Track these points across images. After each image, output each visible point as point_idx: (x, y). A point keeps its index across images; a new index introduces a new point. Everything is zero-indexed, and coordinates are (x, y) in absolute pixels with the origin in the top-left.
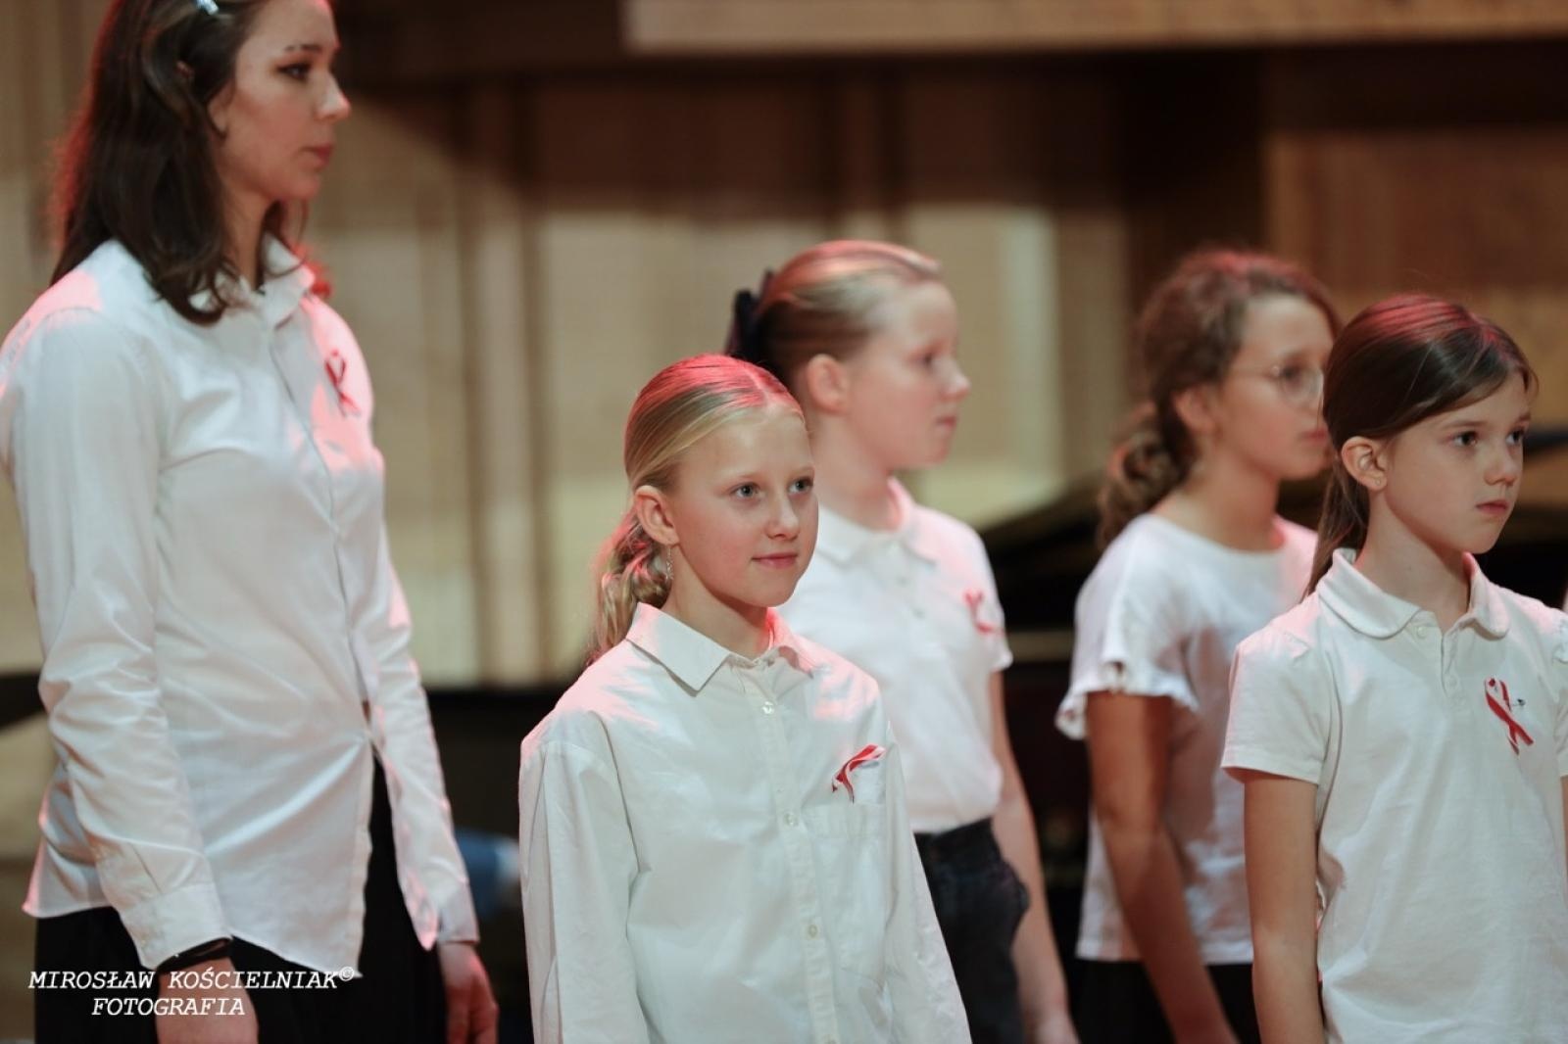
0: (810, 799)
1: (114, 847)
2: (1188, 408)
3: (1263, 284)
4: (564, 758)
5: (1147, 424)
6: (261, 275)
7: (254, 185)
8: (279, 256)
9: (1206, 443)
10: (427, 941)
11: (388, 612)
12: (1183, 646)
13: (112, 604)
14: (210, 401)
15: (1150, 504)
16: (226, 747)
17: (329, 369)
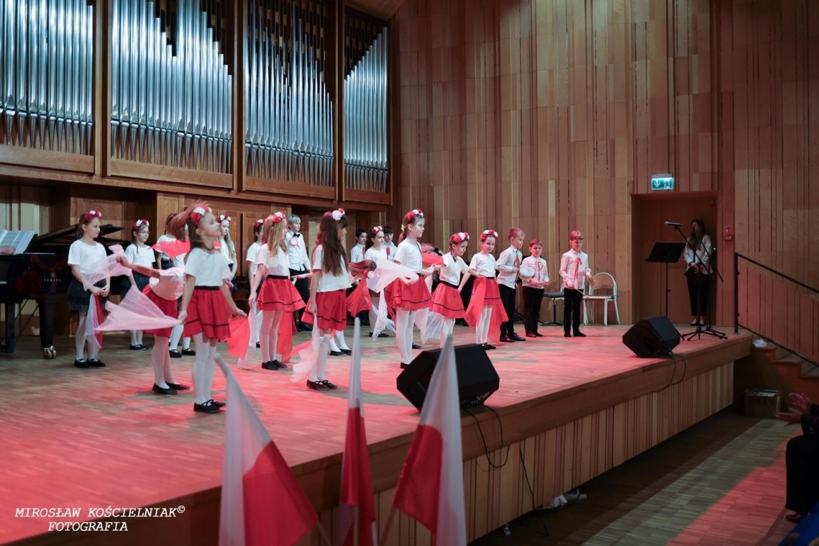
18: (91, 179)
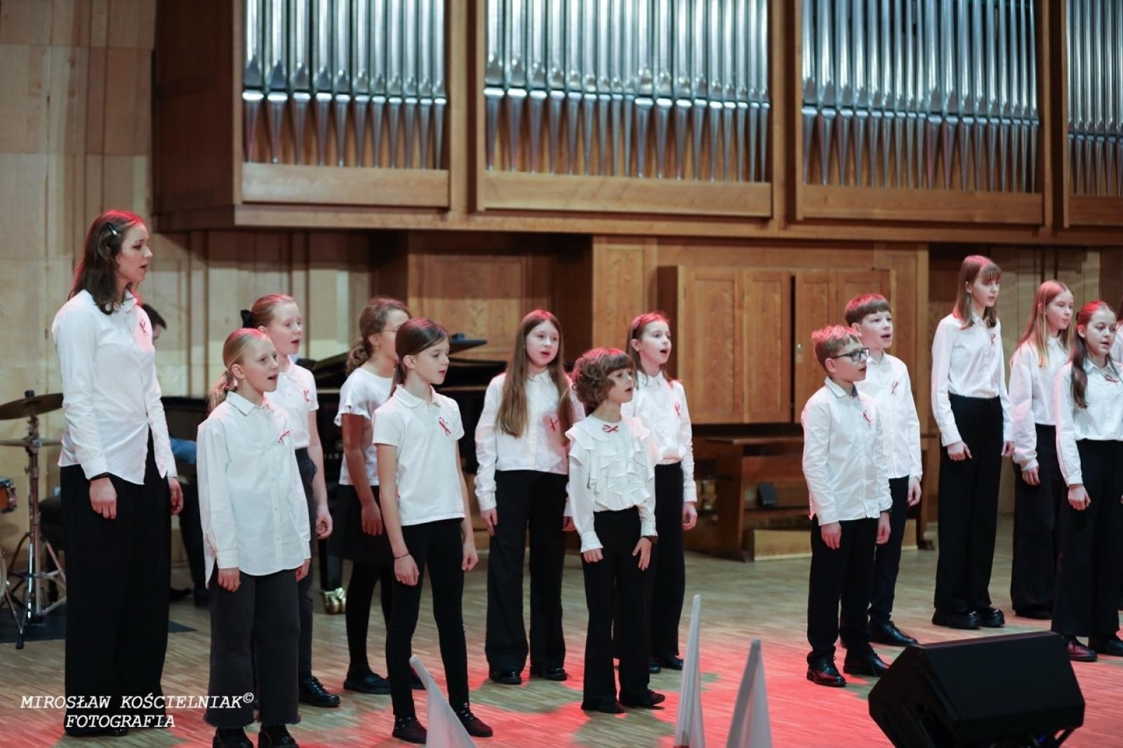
0: (273, 445)
1: (80, 447)
2: (372, 339)
3: (392, 307)
4: (211, 431)
5: (361, 343)
6: (124, 299)
7: (125, 277)
8: (129, 295)
9: (377, 348)
10: (163, 476)
11: (155, 390)
12: (367, 403)
13: (81, 383)
14: (108, 331)
15: (360, 365)
16: (109, 423)
17: (141, 324)
18: (443, 219)
